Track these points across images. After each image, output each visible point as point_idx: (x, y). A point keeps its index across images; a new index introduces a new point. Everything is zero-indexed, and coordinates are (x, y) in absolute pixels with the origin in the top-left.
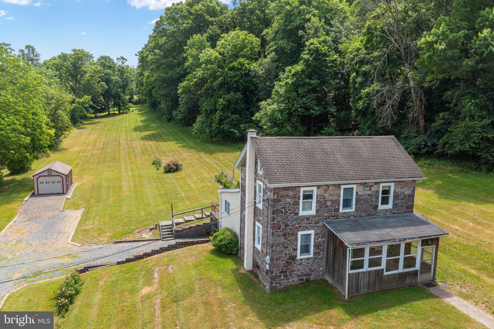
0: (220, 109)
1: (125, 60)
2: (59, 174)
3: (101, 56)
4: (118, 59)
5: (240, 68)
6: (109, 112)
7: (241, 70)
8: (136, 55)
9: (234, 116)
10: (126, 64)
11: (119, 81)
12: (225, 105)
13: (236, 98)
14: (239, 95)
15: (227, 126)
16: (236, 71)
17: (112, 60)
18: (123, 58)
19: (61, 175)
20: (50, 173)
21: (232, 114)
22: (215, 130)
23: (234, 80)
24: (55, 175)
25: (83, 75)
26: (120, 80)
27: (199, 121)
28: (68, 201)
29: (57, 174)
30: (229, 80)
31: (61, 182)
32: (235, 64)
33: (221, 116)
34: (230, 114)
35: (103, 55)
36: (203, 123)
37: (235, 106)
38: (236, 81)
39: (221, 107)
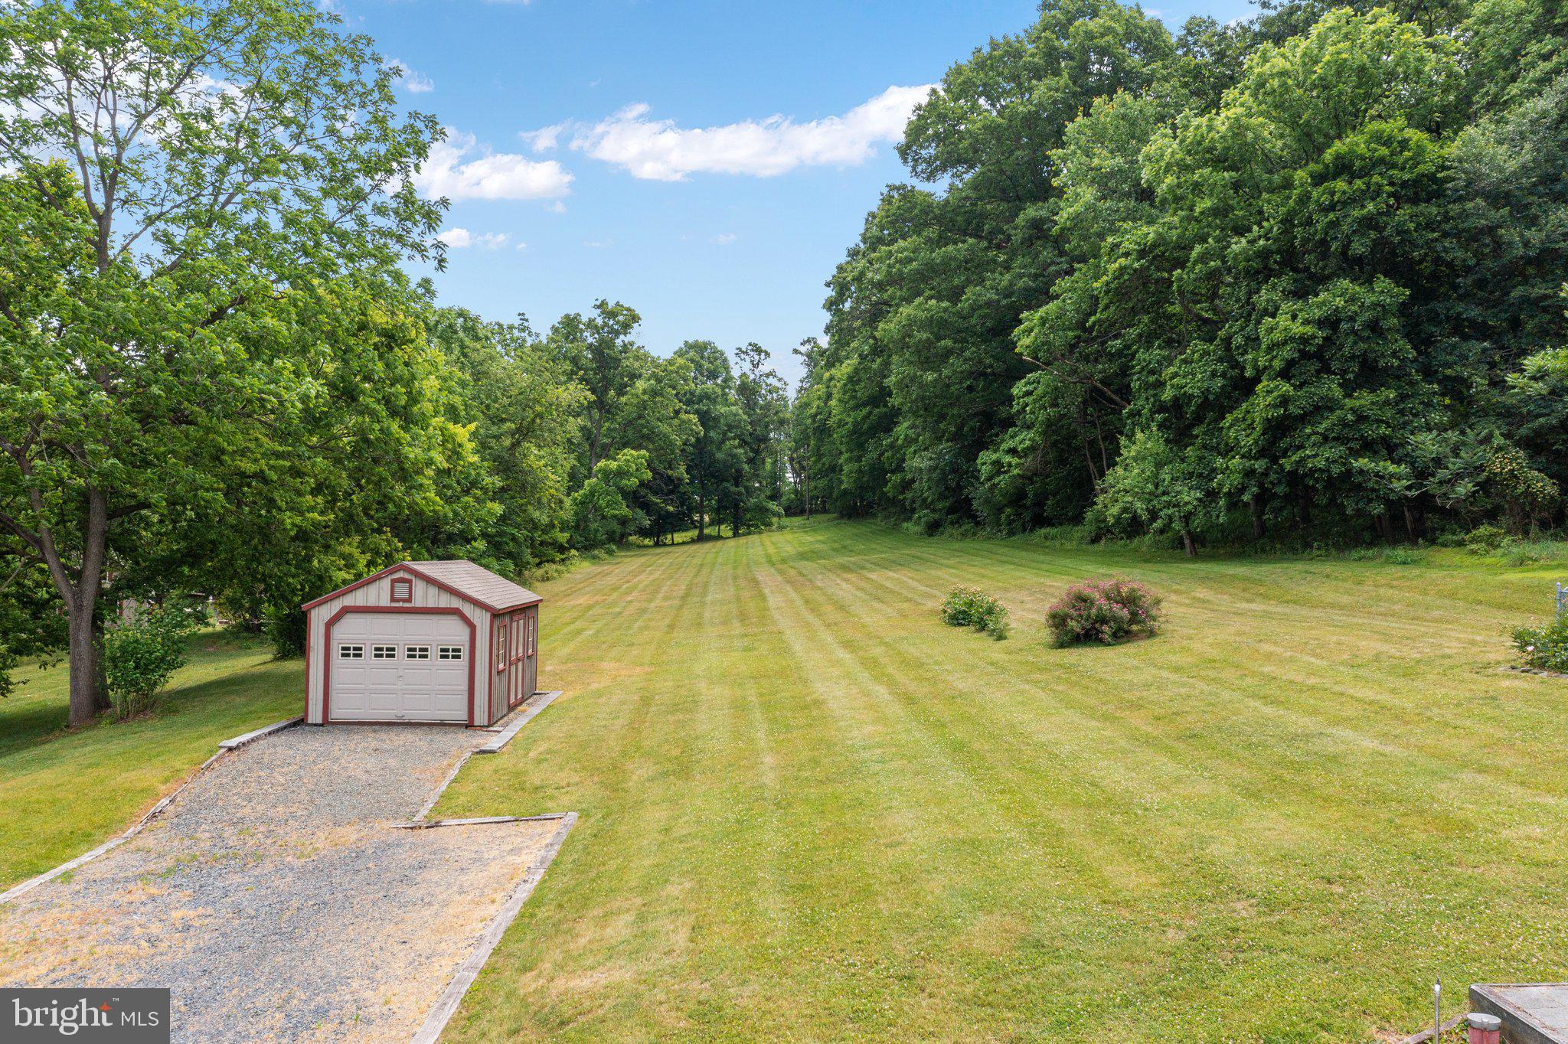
0: (1277, 364)
1: (763, 356)
2: (456, 603)
3: (686, 342)
4: (740, 352)
5: (1382, 160)
6: (701, 531)
7: (1393, 166)
8: (796, 351)
9: (1363, 399)
10: (766, 367)
11: (740, 421)
12: (1304, 340)
13: (1375, 305)
14: (1385, 290)
15: (1329, 452)
16: (1365, 172)
17: (722, 354)
18: (758, 350)
19: (468, 610)
20: (401, 591)
21: (1348, 388)
22: (1242, 490)
23: (1356, 213)
24: (431, 604)
25: (626, 386)
26: (745, 417)
27: (1139, 458)
28: (487, 766)
29: (445, 601)
30: (1322, 221)
31: (465, 654)
32: (1354, 143)
33: (1285, 401)
34: (1337, 392)
35: (691, 341)
36: (1159, 465)
37: (1362, 346)
38: (1369, 223)
39: (1287, 353)
